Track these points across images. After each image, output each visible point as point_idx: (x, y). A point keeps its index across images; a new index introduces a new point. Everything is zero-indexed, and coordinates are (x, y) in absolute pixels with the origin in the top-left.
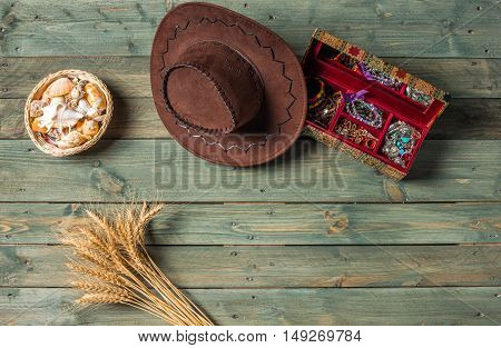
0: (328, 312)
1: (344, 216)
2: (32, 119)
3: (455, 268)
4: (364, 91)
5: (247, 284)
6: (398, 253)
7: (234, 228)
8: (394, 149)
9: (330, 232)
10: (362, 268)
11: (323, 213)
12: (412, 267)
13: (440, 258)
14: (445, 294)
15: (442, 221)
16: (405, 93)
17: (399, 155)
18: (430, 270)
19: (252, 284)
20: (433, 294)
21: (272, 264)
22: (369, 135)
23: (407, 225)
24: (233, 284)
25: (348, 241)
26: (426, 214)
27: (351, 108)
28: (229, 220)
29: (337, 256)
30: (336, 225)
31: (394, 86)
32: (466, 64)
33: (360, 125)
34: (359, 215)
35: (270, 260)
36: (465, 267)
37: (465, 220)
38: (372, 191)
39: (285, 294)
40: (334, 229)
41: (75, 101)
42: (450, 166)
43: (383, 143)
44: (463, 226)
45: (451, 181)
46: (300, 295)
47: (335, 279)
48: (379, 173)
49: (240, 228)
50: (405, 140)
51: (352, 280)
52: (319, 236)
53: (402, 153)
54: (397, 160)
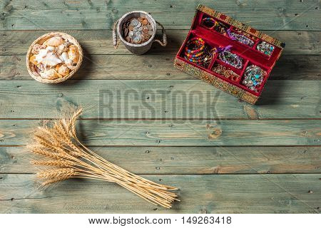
0: (209, 190)
1: (219, 127)
2: (31, 54)
3: (293, 162)
4: (230, 46)
5: (156, 171)
6: (255, 152)
7: (147, 135)
8: (250, 82)
9: (210, 138)
10: (231, 162)
11: (205, 126)
12: (264, 160)
13: (282, 155)
14: (286, 178)
15: (283, 131)
16: (256, 49)
17: (254, 86)
18: (276, 162)
19: (159, 171)
20: (279, 178)
21: (172, 158)
22: (234, 74)
23: (260, 134)
24: (147, 172)
25: (222, 144)
26: (272, 126)
27: (222, 56)
28: (145, 130)
29: (215, 153)
30: (214, 133)
31: (249, 45)
32: (294, 34)
33: (228, 67)
34: (229, 127)
35: (171, 156)
36: (299, 161)
37: (298, 130)
38: (237, 111)
39: (182, 178)
40: (212, 136)
41: (60, 52)
42: (287, 97)
43: (243, 78)
44: (297, 134)
45: (288, 106)
46: (191, 178)
47: (214, 168)
48: (241, 101)
49: (152, 135)
50: (257, 76)
51: (225, 169)
52: (203, 141)
53: (255, 84)
54: (252, 89)
